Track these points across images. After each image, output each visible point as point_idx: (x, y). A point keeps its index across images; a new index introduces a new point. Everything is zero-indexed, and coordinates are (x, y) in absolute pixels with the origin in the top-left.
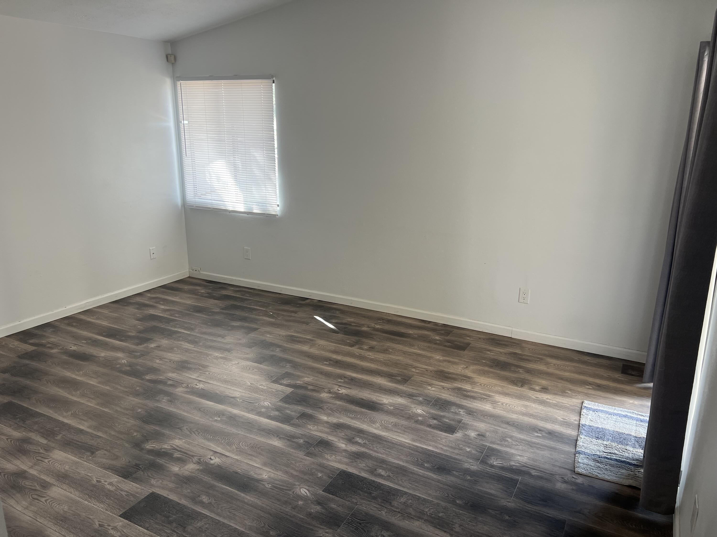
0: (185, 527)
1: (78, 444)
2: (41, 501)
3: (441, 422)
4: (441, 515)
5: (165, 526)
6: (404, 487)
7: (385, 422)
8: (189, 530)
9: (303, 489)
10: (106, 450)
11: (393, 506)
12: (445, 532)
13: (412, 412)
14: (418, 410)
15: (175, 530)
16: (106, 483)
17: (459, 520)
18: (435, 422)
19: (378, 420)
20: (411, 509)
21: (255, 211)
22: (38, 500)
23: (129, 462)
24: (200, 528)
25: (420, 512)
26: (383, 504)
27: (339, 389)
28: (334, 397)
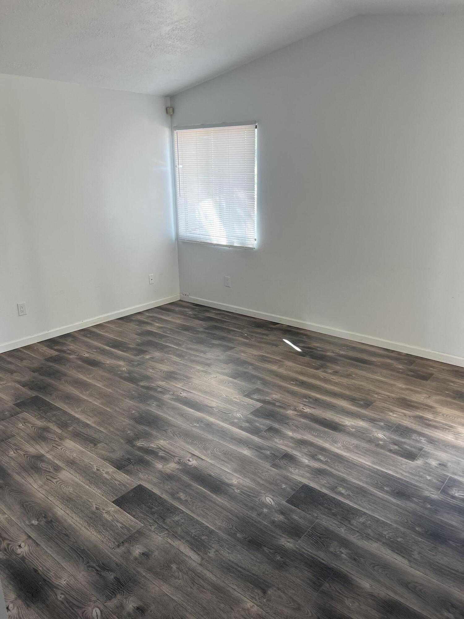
0: (164, 520)
1: (84, 436)
2: (53, 482)
3: (402, 448)
4: (399, 540)
5: (148, 516)
6: (363, 507)
7: (347, 443)
8: (168, 522)
9: (268, 498)
10: (105, 443)
11: (352, 525)
12: (403, 557)
13: (373, 436)
14: (379, 435)
15: (157, 520)
16: (104, 472)
17: (418, 547)
18: (396, 447)
19: (340, 440)
20: (370, 530)
21: (235, 245)
22: (51, 481)
23: (123, 456)
24: (177, 521)
25: (379, 534)
26: (342, 522)
27: (304, 408)
28: (299, 415)
